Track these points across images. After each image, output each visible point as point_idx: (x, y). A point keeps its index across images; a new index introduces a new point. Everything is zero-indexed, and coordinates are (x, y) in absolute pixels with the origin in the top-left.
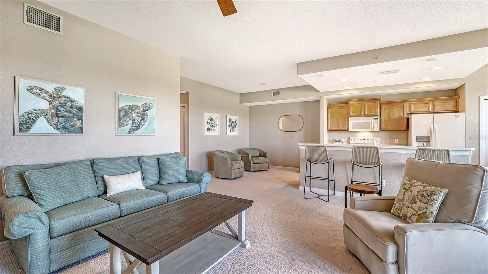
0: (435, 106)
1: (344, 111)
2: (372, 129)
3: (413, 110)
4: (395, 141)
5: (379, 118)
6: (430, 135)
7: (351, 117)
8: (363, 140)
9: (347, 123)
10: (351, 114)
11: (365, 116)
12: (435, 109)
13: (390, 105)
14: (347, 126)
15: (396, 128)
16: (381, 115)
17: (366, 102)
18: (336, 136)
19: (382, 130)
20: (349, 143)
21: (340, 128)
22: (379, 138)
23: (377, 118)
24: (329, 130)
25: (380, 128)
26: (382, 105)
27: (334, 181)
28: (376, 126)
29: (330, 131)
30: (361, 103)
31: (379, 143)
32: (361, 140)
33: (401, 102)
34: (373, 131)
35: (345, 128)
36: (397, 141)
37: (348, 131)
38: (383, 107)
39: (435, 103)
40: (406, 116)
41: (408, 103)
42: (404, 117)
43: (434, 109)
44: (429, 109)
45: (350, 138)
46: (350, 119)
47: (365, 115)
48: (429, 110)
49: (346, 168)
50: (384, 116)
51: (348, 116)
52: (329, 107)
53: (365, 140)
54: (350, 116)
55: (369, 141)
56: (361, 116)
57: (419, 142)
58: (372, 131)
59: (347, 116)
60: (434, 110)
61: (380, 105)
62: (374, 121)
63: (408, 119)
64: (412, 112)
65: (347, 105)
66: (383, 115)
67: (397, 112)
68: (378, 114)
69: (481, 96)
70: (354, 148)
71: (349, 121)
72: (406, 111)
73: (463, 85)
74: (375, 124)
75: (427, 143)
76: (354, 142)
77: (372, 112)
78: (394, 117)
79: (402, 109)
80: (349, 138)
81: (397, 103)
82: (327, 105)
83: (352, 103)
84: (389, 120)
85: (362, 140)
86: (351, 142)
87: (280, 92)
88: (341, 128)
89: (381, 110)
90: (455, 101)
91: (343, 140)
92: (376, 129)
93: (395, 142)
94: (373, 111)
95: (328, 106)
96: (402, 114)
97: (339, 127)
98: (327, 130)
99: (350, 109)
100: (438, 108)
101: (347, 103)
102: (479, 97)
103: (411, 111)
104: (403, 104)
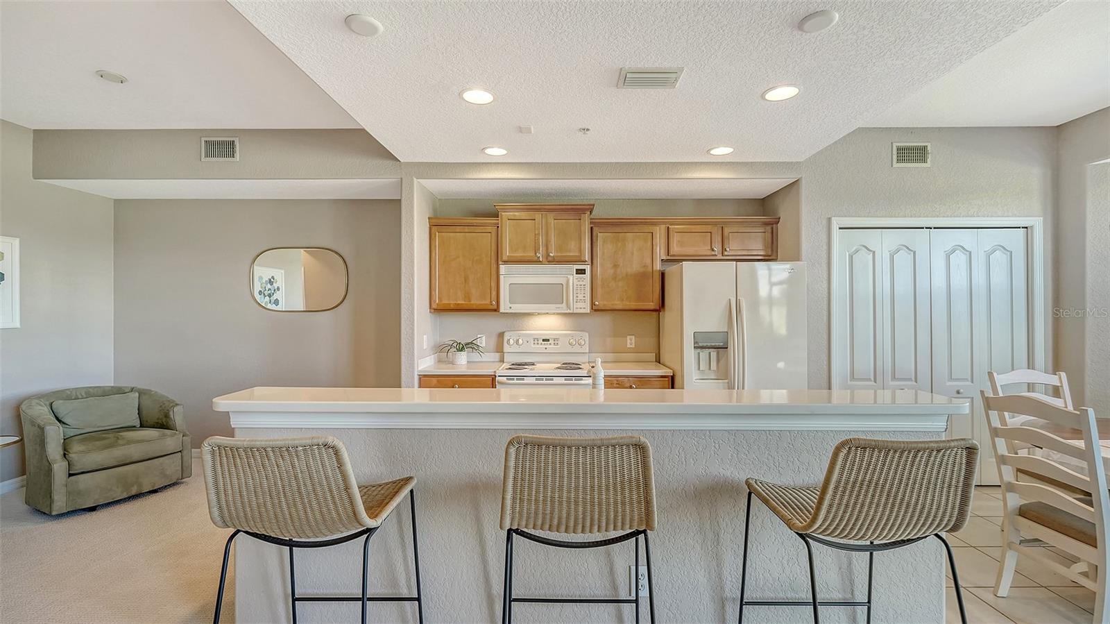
0: (726, 242)
1: (486, 240)
2: (568, 306)
3: (676, 249)
4: (629, 341)
5: (588, 268)
6: (728, 329)
7: (506, 262)
8: (543, 340)
9: (493, 285)
10: (507, 253)
11: (550, 262)
12: (728, 249)
13: (618, 229)
14: (494, 293)
15: (633, 305)
16: (595, 261)
17: (551, 216)
18: (460, 327)
19: (595, 310)
20: (500, 349)
21: (472, 302)
22: (587, 334)
23: (585, 270)
24: (434, 306)
25: (592, 304)
26: (595, 229)
27: (419, 599)
28: (581, 297)
29: (440, 310)
30: (538, 216)
31: (587, 351)
32: (536, 342)
33: (645, 223)
34: (571, 311)
35: (488, 302)
36: (633, 341)
37: (497, 310)
38: (600, 236)
39: (726, 231)
40: (658, 266)
41: (663, 227)
42: (654, 269)
43: (724, 250)
44: (713, 250)
45: (504, 333)
46: (503, 268)
47: (550, 259)
48: (713, 253)
49: (478, 520)
50: (602, 265)
51: (498, 258)
52: (437, 224)
53: (548, 340)
54: (505, 258)
55: (559, 342)
56: (538, 262)
57: (699, 350)
58: (569, 311)
59: (493, 261)
60: (726, 253)
61: (592, 228)
62: (574, 279)
63: (663, 275)
64: (674, 256)
65: (492, 221)
66: (598, 261)
67: (635, 252)
68: (587, 257)
69: (833, 218)
70: (512, 451)
71: (501, 277)
72: (660, 253)
73: (795, 184)
74: (578, 289)
75: (718, 353)
76: (515, 349)
77: (570, 251)
78: (629, 270)
79: (649, 243)
80: (501, 335)
81: (636, 224)
82: (429, 218)
83: (510, 214)
84: (615, 278)
85: (541, 341)
86: (506, 348)
87: (237, 144)
88: (475, 302)
89: (594, 244)
90: (769, 228)
91: (482, 342)
92: (579, 305)
93: (629, 346)
94: (573, 245)
95: (434, 221)
96: (649, 261)
97: (468, 296)
98: (430, 308)
99: (504, 235)
100: (734, 247)
101: (496, 215)
102: (829, 220)
103: (671, 253)
104: (650, 228)
